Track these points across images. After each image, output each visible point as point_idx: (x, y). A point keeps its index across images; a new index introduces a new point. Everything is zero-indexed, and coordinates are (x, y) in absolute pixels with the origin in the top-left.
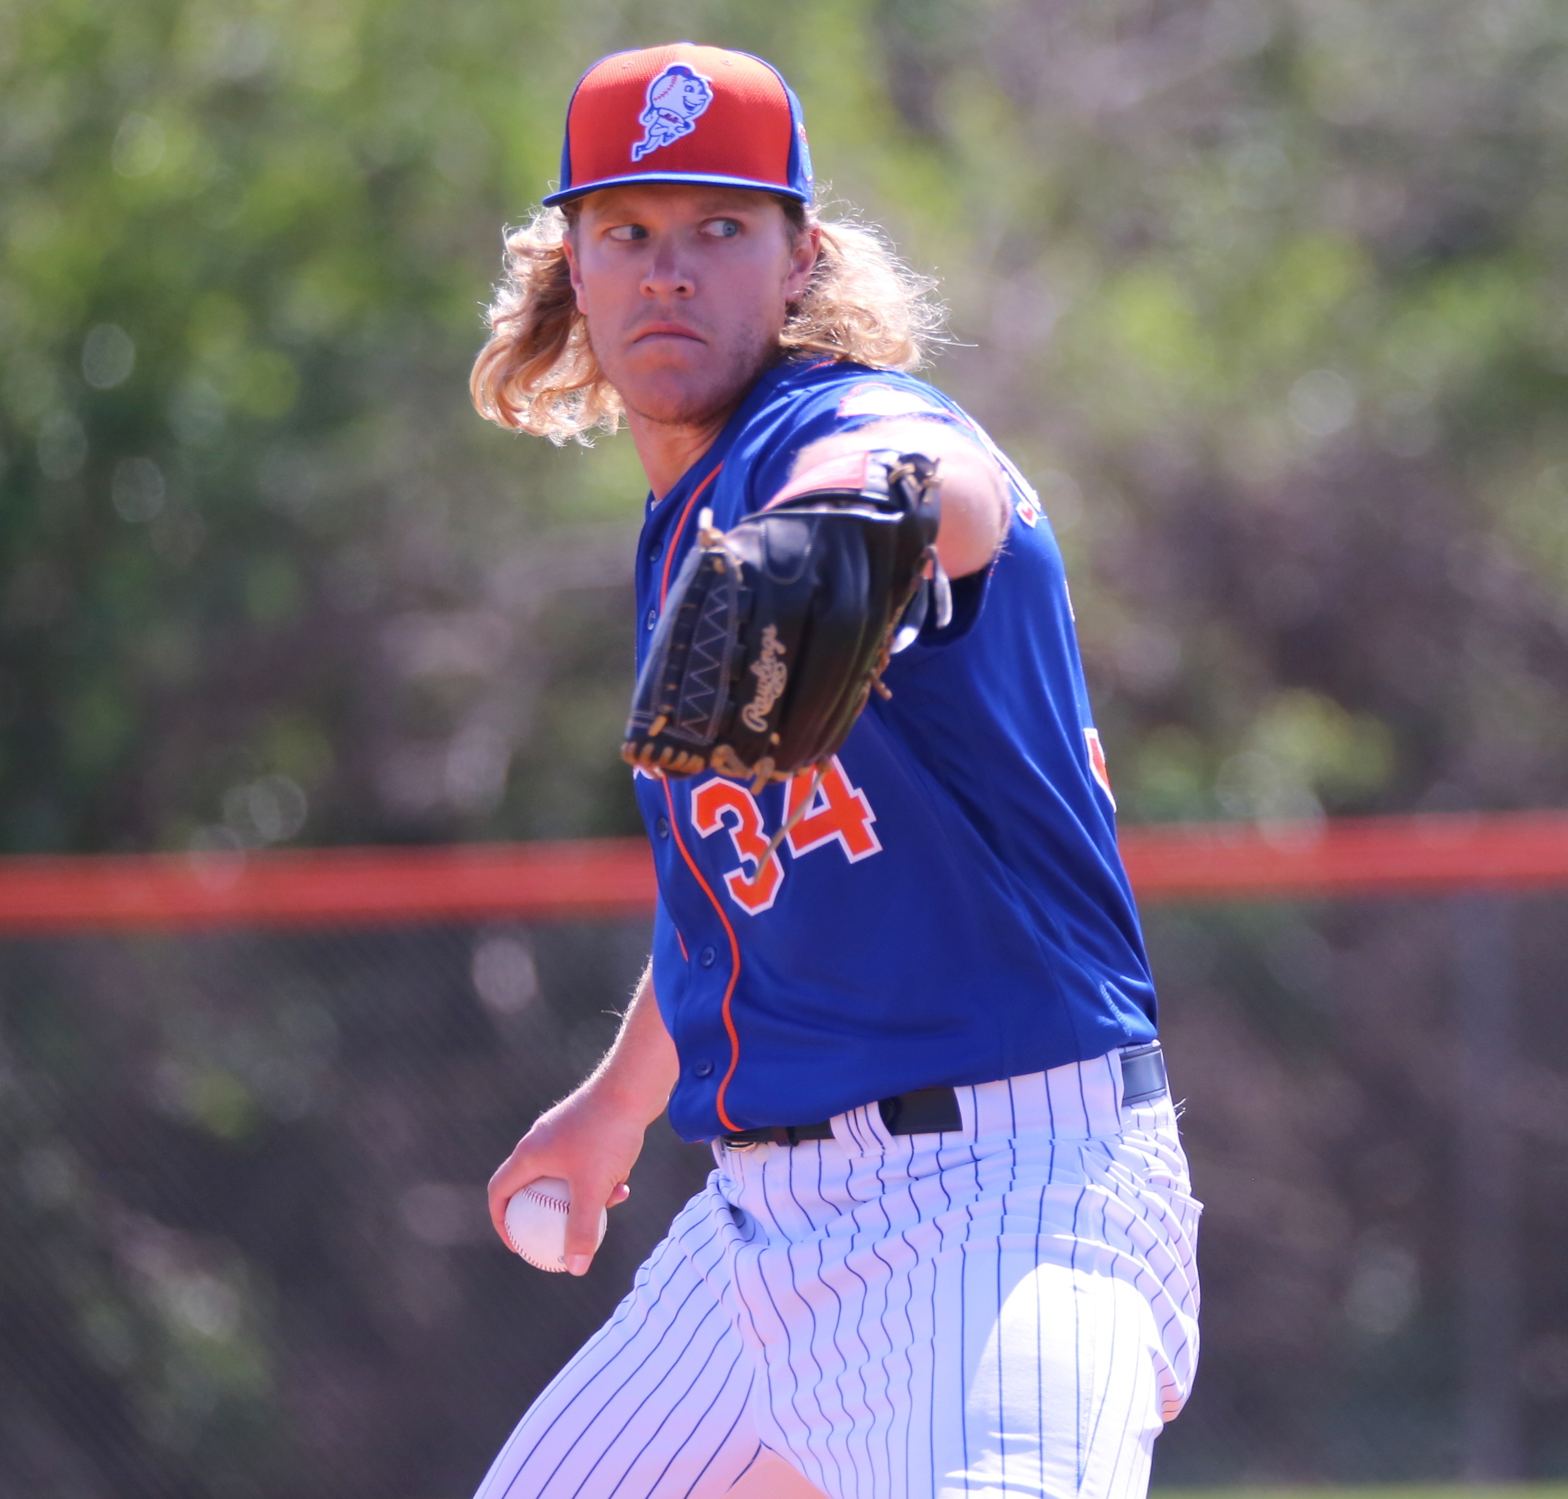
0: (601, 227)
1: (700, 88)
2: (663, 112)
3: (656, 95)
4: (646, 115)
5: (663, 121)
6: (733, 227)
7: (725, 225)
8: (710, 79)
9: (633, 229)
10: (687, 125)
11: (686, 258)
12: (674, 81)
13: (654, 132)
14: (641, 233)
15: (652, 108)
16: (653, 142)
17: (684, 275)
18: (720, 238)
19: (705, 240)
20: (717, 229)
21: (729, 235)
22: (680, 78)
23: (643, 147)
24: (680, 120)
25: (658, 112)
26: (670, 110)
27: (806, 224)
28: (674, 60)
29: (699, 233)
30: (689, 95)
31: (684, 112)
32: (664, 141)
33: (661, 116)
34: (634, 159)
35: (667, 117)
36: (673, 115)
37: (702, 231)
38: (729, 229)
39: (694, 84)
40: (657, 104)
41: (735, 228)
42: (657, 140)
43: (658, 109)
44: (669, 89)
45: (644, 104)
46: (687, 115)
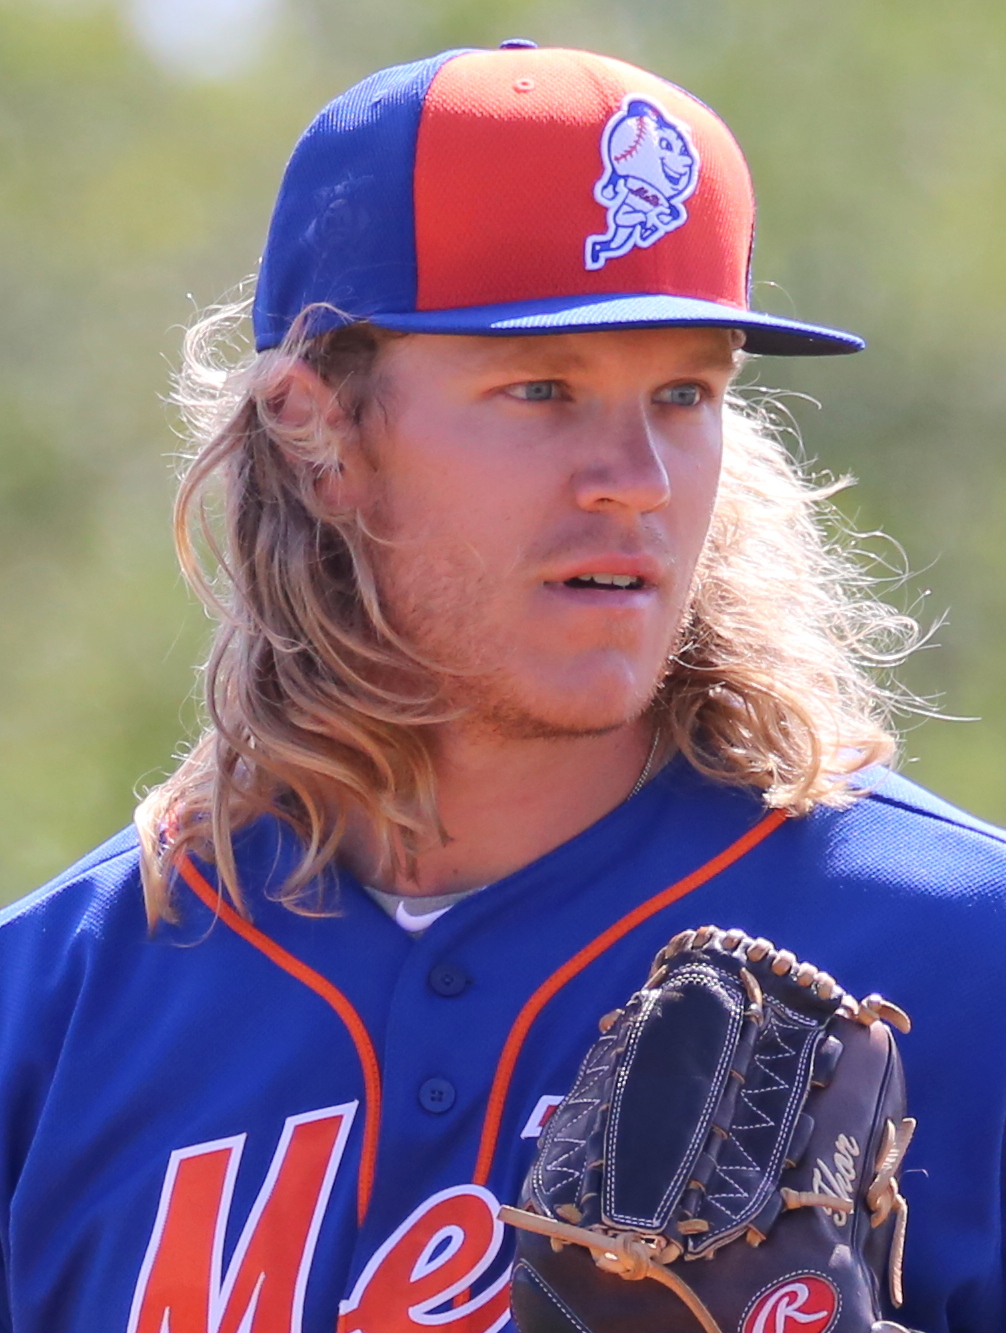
2: (635, 184)
3: (616, 152)
5: (636, 201)
10: (674, 213)
12: (641, 127)
13: (622, 219)
15: (615, 175)
16: (622, 237)
22: (648, 122)
23: (606, 246)
24: (662, 201)
25: (625, 186)
26: (643, 181)
28: (630, 90)
30: (667, 155)
31: (667, 189)
32: (643, 237)
33: (631, 192)
34: (590, 269)
35: (640, 192)
36: (651, 192)
40: (621, 169)
42: (631, 235)
43: (626, 177)
44: (637, 142)
45: (601, 168)
46: (673, 193)
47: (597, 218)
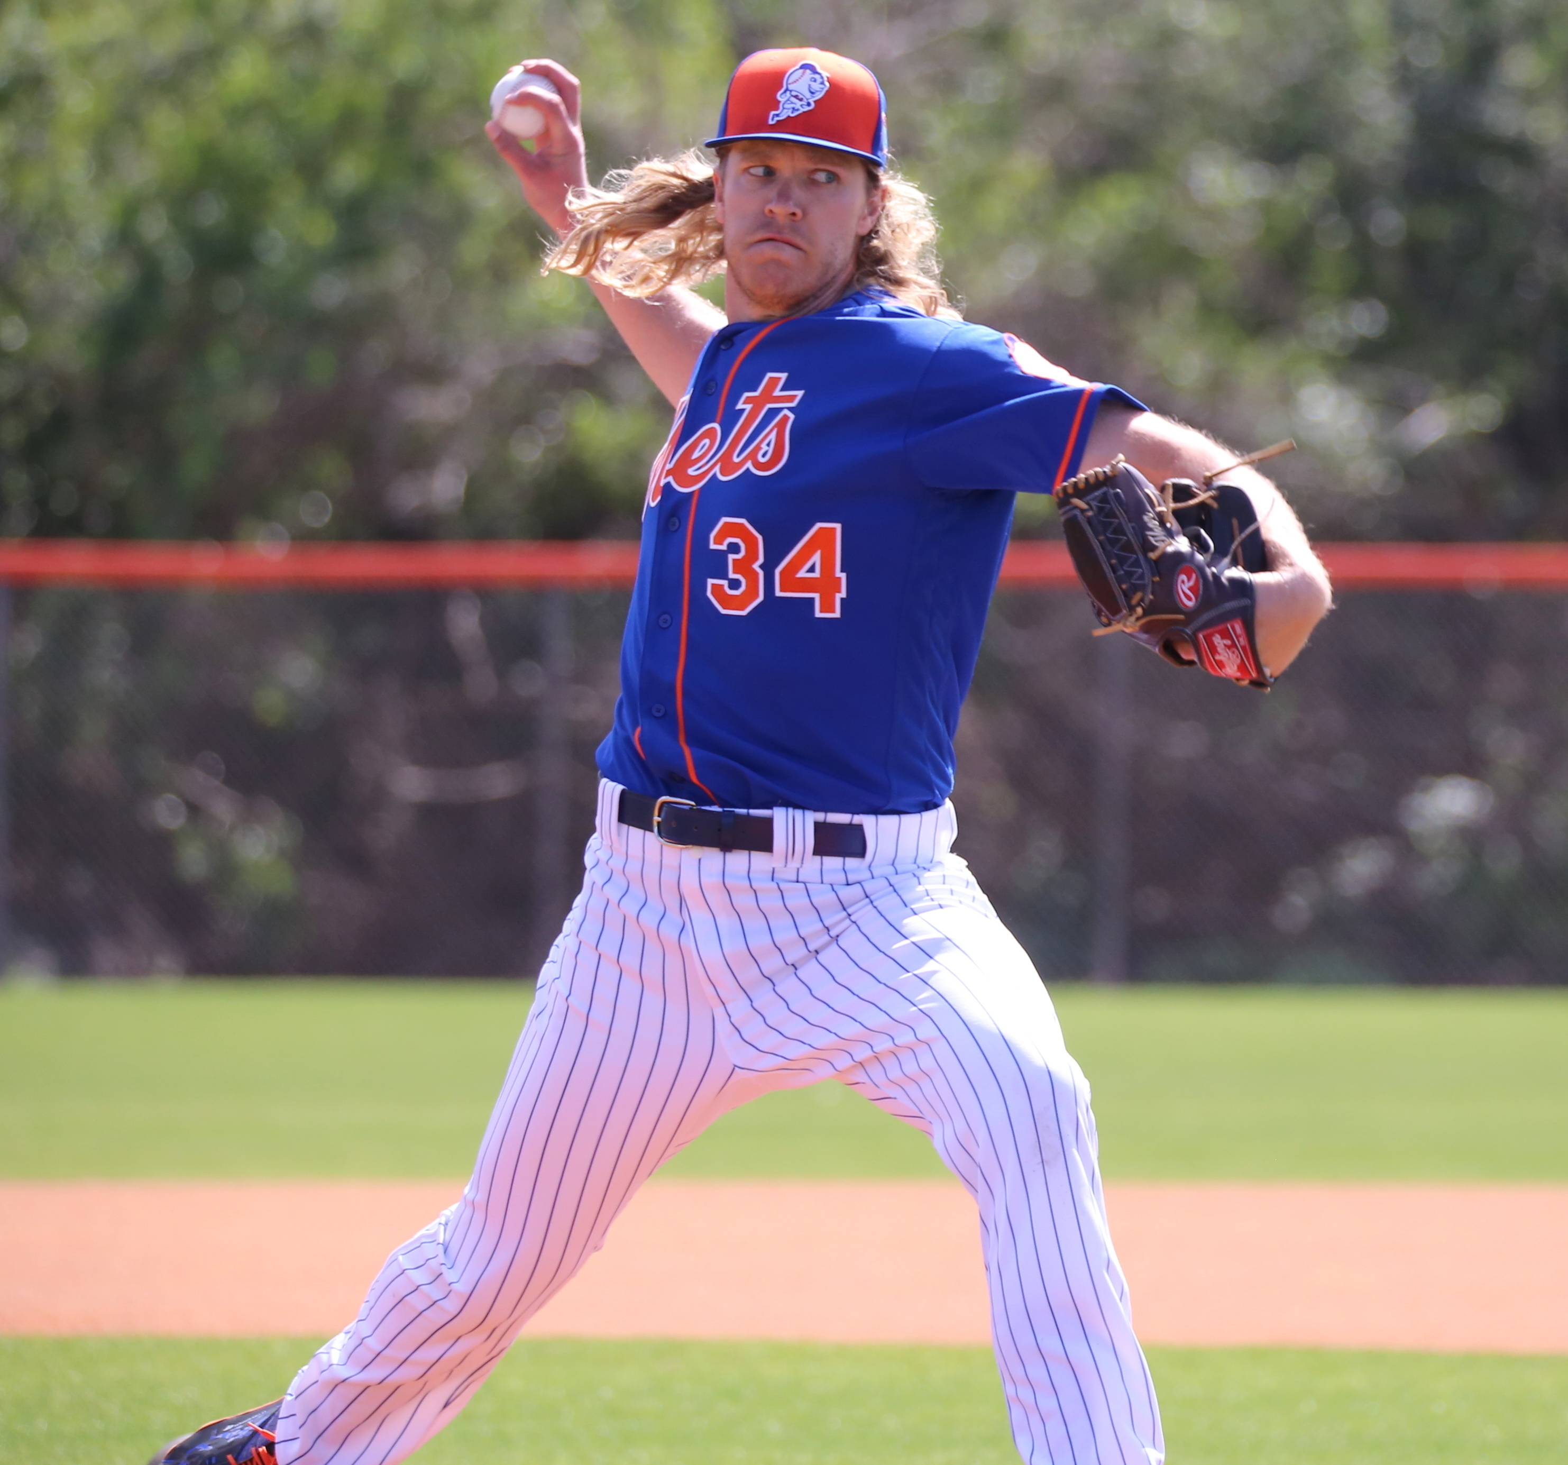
0: (745, 165)
1: (821, 80)
2: (794, 93)
3: (790, 81)
4: (782, 94)
5: (793, 99)
6: (832, 176)
7: (826, 175)
8: (828, 75)
9: (765, 170)
10: (809, 104)
11: (798, 193)
12: (804, 73)
13: (786, 106)
14: (770, 173)
15: (787, 90)
16: (785, 113)
17: (797, 205)
18: (823, 183)
19: (811, 182)
20: (821, 177)
21: (829, 181)
22: (808, 71)
23: (777, 115)
24: (805, 100)
25: (790, 94)
26: (798, 92)
27: (880, 184)
28: (805, 59)
29: (809, 178)
30: (813, 84)
31: (808, 95)
32: (792, 113)
33: (792, 96)
34: (771, 122)
35: (796, 97)
36: (801, 96)
37: (812, 177)
38: (830, 178)
39: (817, 76)
40: (790, 87)
41: (833, 178)
42: (787, 112)
43: (791, 91)
44: (800, 78)
45: (782, 87)
46: (810, 97)
47: (776, 105)
